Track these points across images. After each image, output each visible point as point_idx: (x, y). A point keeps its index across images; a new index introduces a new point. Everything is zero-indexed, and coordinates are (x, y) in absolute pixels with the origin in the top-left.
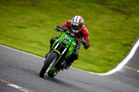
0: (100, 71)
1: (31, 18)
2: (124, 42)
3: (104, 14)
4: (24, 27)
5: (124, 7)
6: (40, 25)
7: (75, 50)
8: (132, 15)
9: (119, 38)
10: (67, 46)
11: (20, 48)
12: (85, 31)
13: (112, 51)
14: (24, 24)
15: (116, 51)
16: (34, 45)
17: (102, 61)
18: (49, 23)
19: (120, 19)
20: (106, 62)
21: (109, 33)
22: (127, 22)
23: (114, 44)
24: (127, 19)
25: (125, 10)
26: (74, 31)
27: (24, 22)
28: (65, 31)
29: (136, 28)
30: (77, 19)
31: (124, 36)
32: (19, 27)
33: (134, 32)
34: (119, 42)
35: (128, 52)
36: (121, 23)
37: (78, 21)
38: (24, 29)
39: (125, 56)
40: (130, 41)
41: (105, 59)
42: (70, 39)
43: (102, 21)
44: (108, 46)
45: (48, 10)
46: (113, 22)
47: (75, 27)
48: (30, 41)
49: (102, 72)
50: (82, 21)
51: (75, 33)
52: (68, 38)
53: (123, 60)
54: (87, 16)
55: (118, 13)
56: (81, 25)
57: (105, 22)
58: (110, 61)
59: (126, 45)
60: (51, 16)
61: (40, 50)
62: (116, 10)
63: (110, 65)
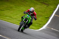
0: (36, 29)
1: (7, 6)
2: (46, 16)
3: (38, 5)
4: (4, 10)
5: (46, 1)
6: (11, 9)
7: (31, 21)
8: (50, 5)
9: (44, 15)
10: (28, 19)
11: (2, 19)
12: (35, 13)
13: (41, 20)
14: (3, 9)
15: (43, 20)
16: (8, 18)
17: (37, 25)
18: (14, 8)
19: (44, 7)
20: (39, 25)
21: (40, 13)
22: (47, 8)
23: (42, 17)
24: (47, 7)
25: (46, 3)
26: (31, 13)
27: (3, 8)
28: (27, 13)
29: (51, 11)
30: (32, 9)
31: (46, 14)
32: (1, 10)
33: (50, 12)
34: (44, 16)
35: (48, 21)
36: (45, 9)
37: (32, 10)
38: (3, 11)
39: (47, 22)
40: (48, 16)
41: (38, 24)
42: (29, 17)
43: (37, 7)
44: (39, 18)
45: (14, 3)
46: (42, 8)
47: (31, 12)
48: (6, 16)
49: (37, 29)
50: (34, 10)
51: (31, 14)
52: (28, 16)
53: (45, 24)
54: (30, 6)
55: (43, 4)
56: (33, 11)
57: (38, 8)
58: (40, 24)
59: (47, 18)
60: (15, 5)
61: (11, 20)
62: (43, 3)
63: (40, 26)
